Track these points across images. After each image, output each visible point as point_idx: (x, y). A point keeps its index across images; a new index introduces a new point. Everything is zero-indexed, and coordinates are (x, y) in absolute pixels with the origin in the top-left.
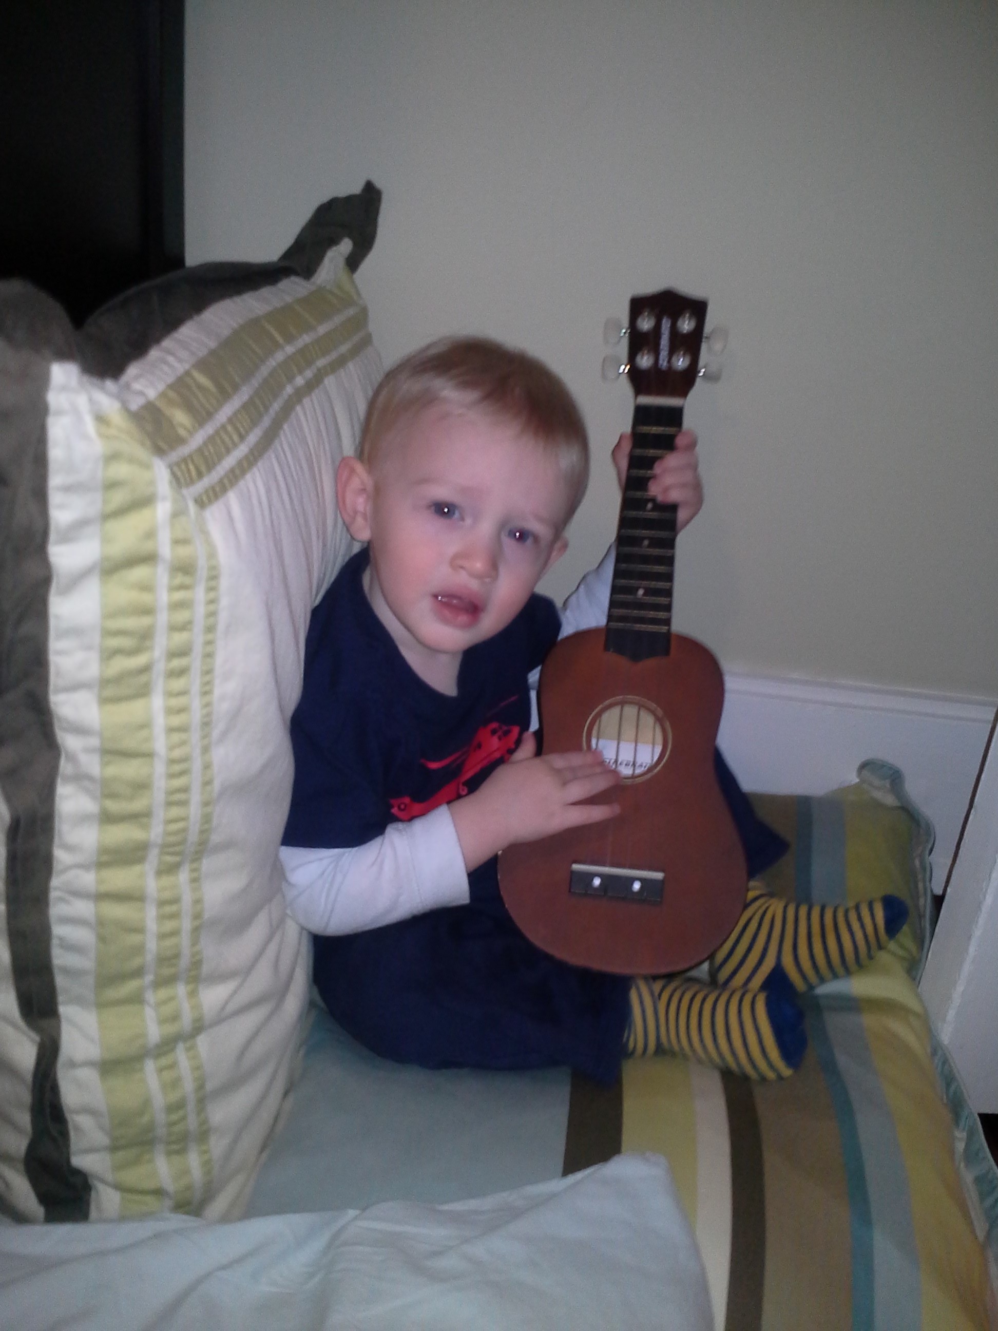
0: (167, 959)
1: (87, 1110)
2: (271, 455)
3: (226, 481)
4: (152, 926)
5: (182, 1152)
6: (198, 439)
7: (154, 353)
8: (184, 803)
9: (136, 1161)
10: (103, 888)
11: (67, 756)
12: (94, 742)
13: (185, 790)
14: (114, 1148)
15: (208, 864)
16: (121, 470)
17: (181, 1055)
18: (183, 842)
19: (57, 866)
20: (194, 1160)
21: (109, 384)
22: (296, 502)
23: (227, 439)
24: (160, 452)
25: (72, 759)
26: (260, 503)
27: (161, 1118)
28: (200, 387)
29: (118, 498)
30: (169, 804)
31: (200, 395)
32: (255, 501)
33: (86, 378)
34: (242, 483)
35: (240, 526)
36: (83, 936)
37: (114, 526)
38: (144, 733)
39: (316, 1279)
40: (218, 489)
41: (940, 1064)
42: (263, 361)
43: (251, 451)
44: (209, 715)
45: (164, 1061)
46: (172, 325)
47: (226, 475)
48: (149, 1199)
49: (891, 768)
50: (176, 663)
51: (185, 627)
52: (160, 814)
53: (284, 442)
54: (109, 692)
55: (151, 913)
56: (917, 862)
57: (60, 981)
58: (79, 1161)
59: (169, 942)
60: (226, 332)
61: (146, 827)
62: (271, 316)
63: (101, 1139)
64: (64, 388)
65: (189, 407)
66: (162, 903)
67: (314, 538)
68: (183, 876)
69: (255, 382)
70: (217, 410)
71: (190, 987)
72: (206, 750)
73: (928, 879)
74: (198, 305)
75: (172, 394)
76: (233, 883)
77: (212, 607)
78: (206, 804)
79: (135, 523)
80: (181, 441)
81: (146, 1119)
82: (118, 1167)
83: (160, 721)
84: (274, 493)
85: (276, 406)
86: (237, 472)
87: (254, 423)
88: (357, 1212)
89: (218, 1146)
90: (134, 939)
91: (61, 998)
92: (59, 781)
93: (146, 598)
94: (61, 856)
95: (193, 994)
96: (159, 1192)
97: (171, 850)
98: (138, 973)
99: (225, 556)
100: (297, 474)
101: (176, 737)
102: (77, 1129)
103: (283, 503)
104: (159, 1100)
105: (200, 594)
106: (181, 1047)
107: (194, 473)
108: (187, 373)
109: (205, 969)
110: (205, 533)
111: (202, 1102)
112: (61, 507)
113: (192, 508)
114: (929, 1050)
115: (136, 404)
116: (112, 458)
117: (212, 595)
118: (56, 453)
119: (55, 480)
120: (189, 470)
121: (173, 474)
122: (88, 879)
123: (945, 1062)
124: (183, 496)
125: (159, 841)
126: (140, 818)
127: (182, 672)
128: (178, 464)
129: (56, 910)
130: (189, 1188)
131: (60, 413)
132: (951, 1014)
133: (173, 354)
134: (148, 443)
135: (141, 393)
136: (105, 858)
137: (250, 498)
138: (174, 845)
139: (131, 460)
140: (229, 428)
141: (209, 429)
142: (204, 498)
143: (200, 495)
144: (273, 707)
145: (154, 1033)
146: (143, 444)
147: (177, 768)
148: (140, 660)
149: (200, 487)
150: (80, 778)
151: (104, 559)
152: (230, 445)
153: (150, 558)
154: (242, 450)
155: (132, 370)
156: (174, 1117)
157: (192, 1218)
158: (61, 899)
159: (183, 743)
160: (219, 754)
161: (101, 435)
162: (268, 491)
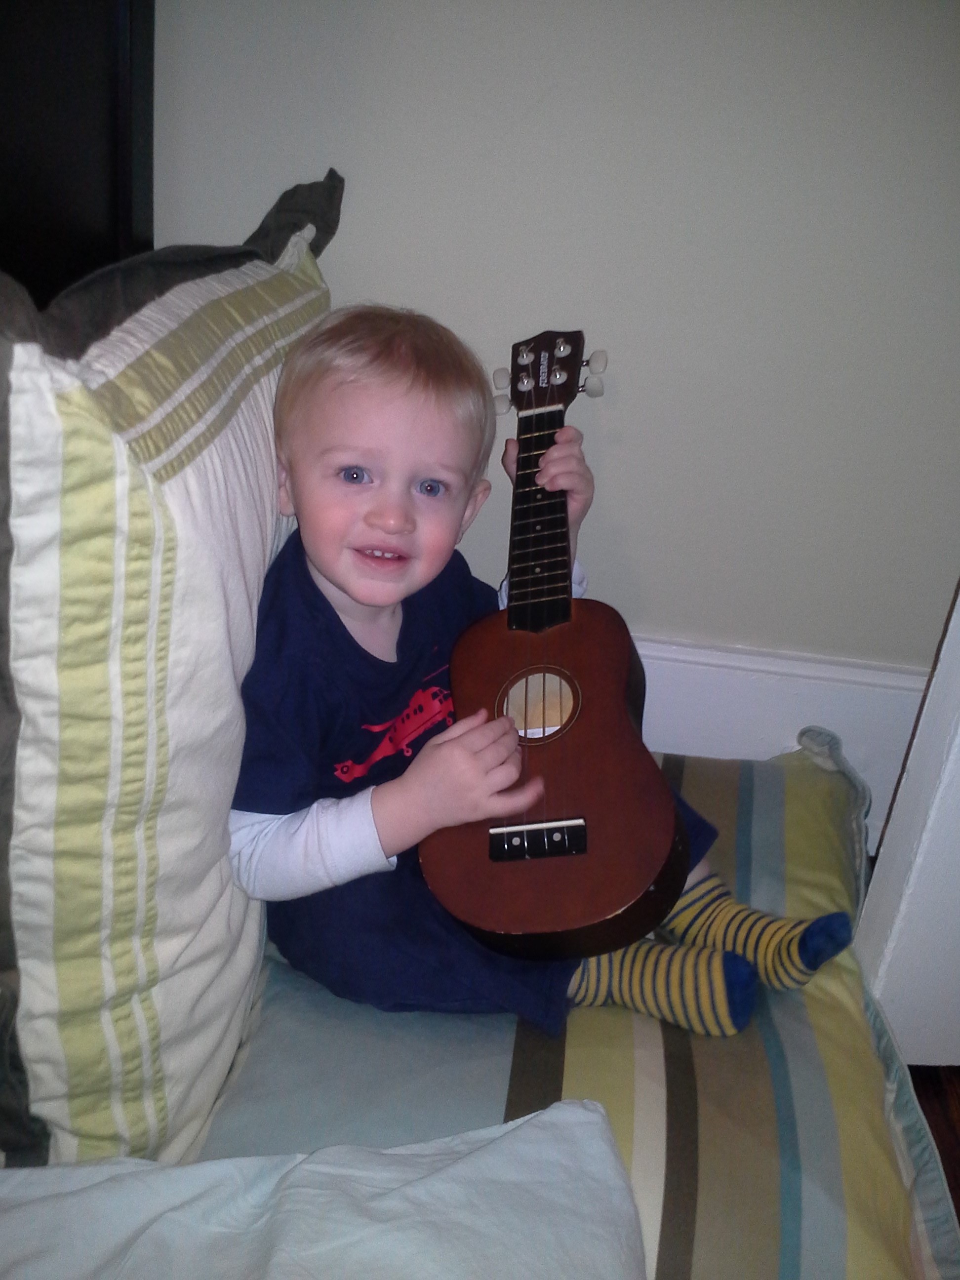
0: (124, 914)
1: (45, 1060)
2: (227, 432)
3: (184, 457)
4: (108, 882)
5: (138, 1098)
6: (157, 417)
7: (116, 334)
8: (140, 765)
9: (92, 1109)
10: (62, 846)
11: (27, 721)
12: (54, 706)
13: (141, 751)
14: (71, 1096)
15: (162, 823)
16: (81, 446)
17: (136, 1005)
18: (138, 802)
19: (17, 826)
20: (149, 1107)
21: (71, 364)
22: (251, 477)
23: (185, 416)
24: (118, 428)
25: (32, 722)
26: (216, 479)
27: (117, 1067)
28: (159, 367)
29: (78, 473)
30: (126, 766)
31: (159, 374)
32: (211, 477)
33: (47, 358)
34: (199, 459)
35: (197, 500)
36: (43, 892)
37: (74, 500)
38: (101, 698)
39: (264, 1219)
40: (175, 464)
41: (872, 1018)
42: (222, 342)
43: (208, 429)
44: (164, 679)
45: (120, 1012)
46: (134, 306)
47: (184, 451)
48: (106, 1144)
49: (828, 735)
50: (133, 630)
51: (142, 595)
52: (117, 776)
53: (241, 420)
54: (68, 658)
55: (108, 869)
56: (854, 825)
57: (19, 936)
58: (38, 1109)
59: (124, 898)
60: (187, 314)
61: (103, 788)
62: (232, 298)
63: (60, 1088)
64: (26, 368)
65: (149, 387)
66: (118, 860)
67: (269, 513)
68: (139, 834)
69: (214, 362)
70: (175, 389)
71: (145, 941)
72: (160, 713)
73: (863, 842)
74: (161, 288)
75: (131, 373)
76: (187, 841)
77: (168, 577)
78: (162, 765)
79: (97, 495)
80: (140, 418)
81: (102, 1067)
82: (76, 1115)
83: (117, 686)
84: (231, 469)
85: (234, 386)
86: (195, 448)
87: (212, 402)
88: (304, 1156)
89: (172, 1093)
90: (91, 895)
91: (20, 953)
92: (19, 742)
93: (104, 567)
94: (20, 816)
95: (147, 947)
96: (115, 1138)
97: (128, 809)
98: (95, 927)
99: (182, 530)
100: (253, 450)
101: (133, 701)
102: (37, 1078)
103: (238, 477)
104: (115, 1050)
105: (157, 565)
106: (136, 998)
107: (152, 448)
108: (147, 353)
109: (159, 923)
110: (162, 505)
111: (157, 1051)
112: (22, 481)
113: (151, 482)
114: (862, 1005)
115: (96, 383)
116: (72, 434)
117: (169, 565)
118: (17, 430)
119: (16, 456)
120: (147, 447)
121: (132, 449)
122: (47, 838)
123: (877, 1016)
124: (142, 471)
125: (116, 801)
126: (98, 779)
127: (138, 639)
128: (136, 440)
129: (16, 868)
130: (144, 1133)
131: (22, 391)
132: (882, 971)
133: (133, 335)
134: (107, 420)
135: (102, 373)
136: (63, 818)
137: (206, 475)
138: (130, 805)
139: (91, 436)
140: (187, 406)
141: (168, 407)
142: (163, 472)
143: (159, 471)
144: (228, 674)
145: (110, 986)
146: (102, 420)
147: (133, 731)
148: (99, 627)
149: (158, 462)
150: (39, 741)
151: (64, 531)
152: (189, 423)
153: (108, 530)
154: (200, 427)
155: (94, 351)
156: (130, 1066)
157: (148, 1162)
158: (21, 858)
159: (139, 707)
160: (172, 717)
161: (62, 413)
162: (224, 467)
